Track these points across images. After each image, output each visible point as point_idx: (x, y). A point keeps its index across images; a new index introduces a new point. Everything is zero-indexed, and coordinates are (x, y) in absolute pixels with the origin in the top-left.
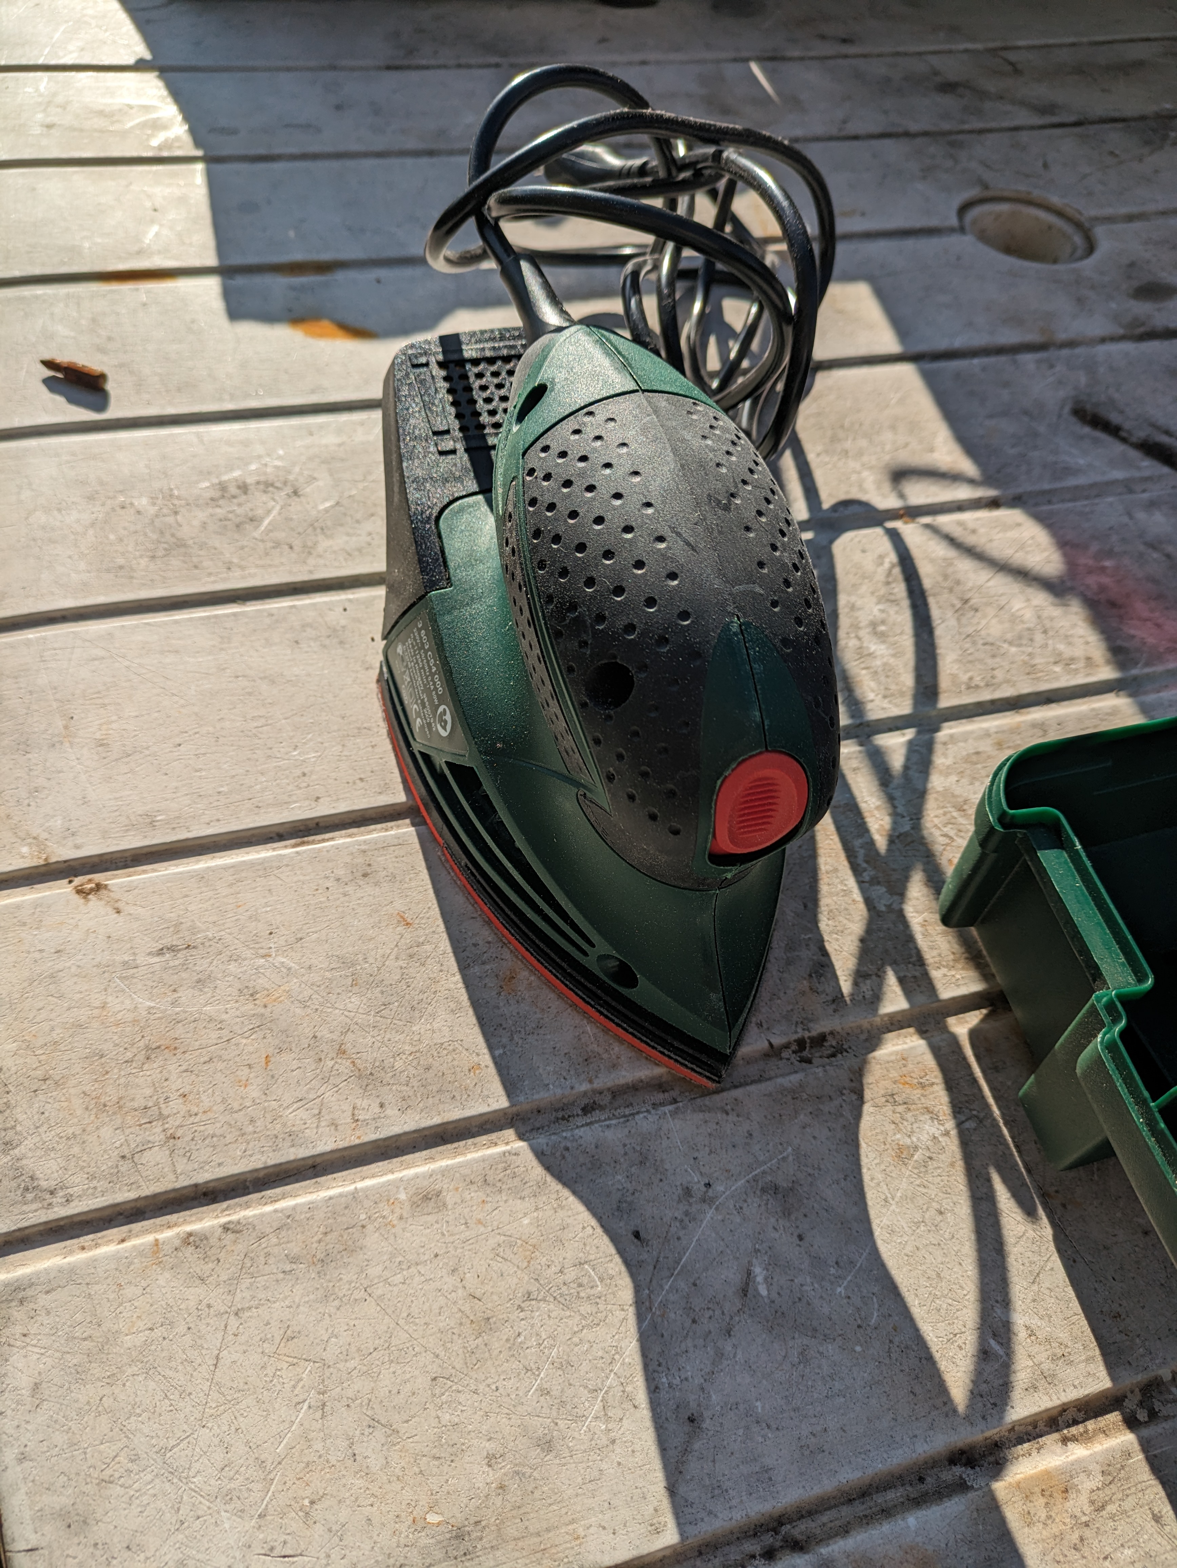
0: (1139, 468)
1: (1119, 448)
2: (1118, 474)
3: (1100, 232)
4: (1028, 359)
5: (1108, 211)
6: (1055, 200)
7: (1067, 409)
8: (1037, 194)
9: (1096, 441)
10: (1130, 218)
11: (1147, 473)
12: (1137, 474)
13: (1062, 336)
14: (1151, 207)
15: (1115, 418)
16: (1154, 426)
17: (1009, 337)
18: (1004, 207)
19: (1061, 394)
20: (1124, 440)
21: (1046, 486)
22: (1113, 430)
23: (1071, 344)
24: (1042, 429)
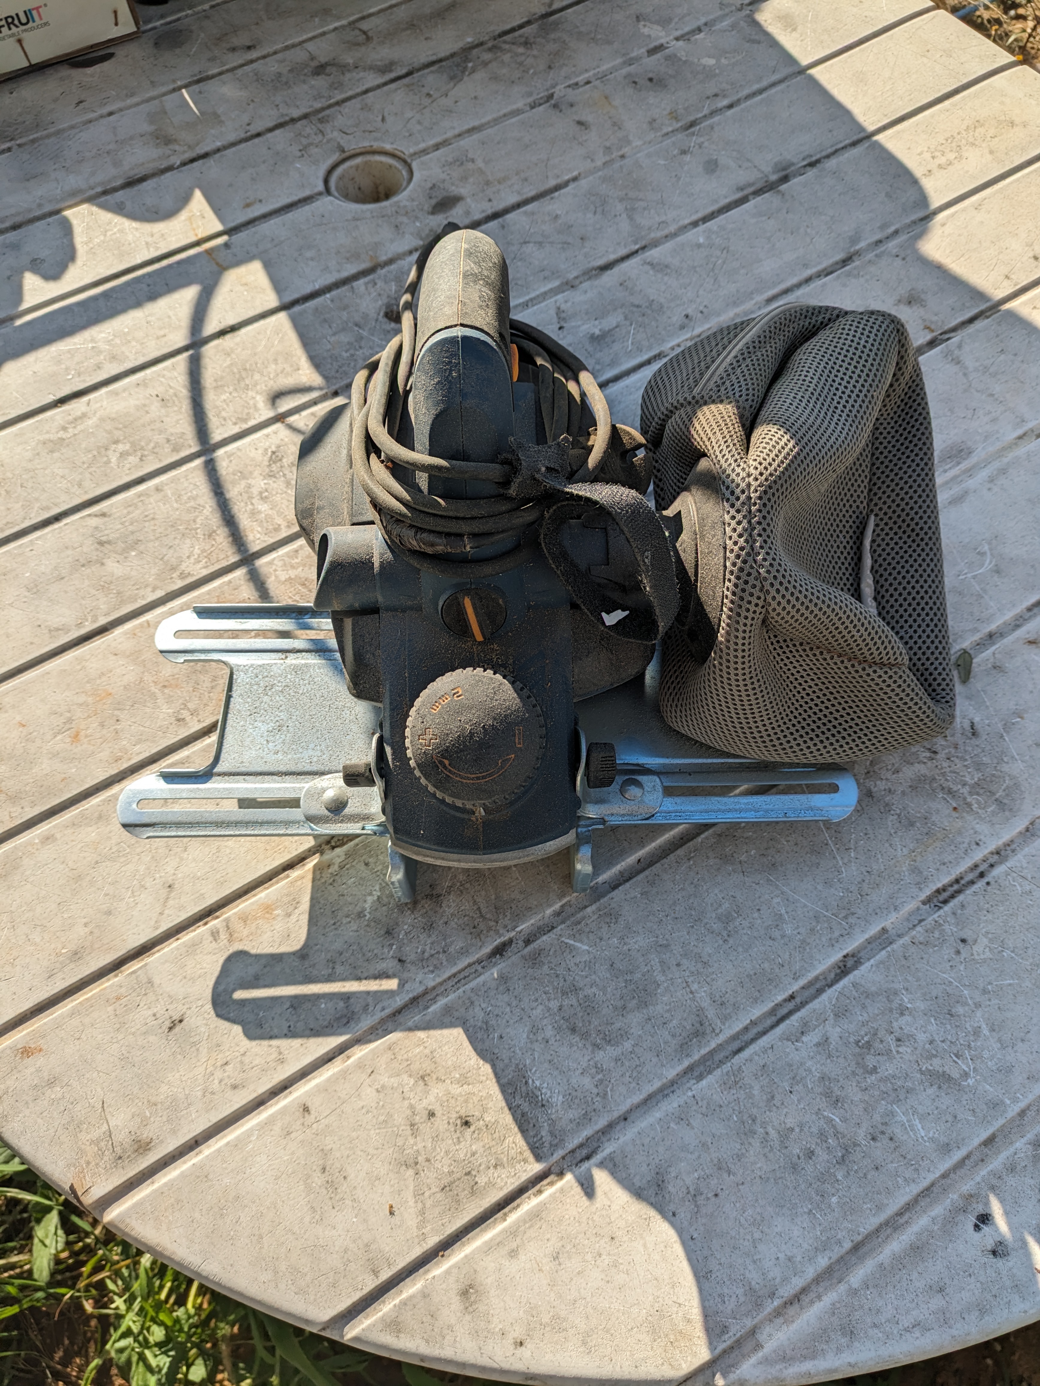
3: (415, 165)
4: (360, 283)
5: (422, 146)
7: (382, 314)
8: (376, 145)
10: (437, 147)
13: (384, 258)
14: (450, 134)
17: (351, 269)
18: (358, 160)
19: (380, 303)
23: (391, 261)
24: (365, 334)
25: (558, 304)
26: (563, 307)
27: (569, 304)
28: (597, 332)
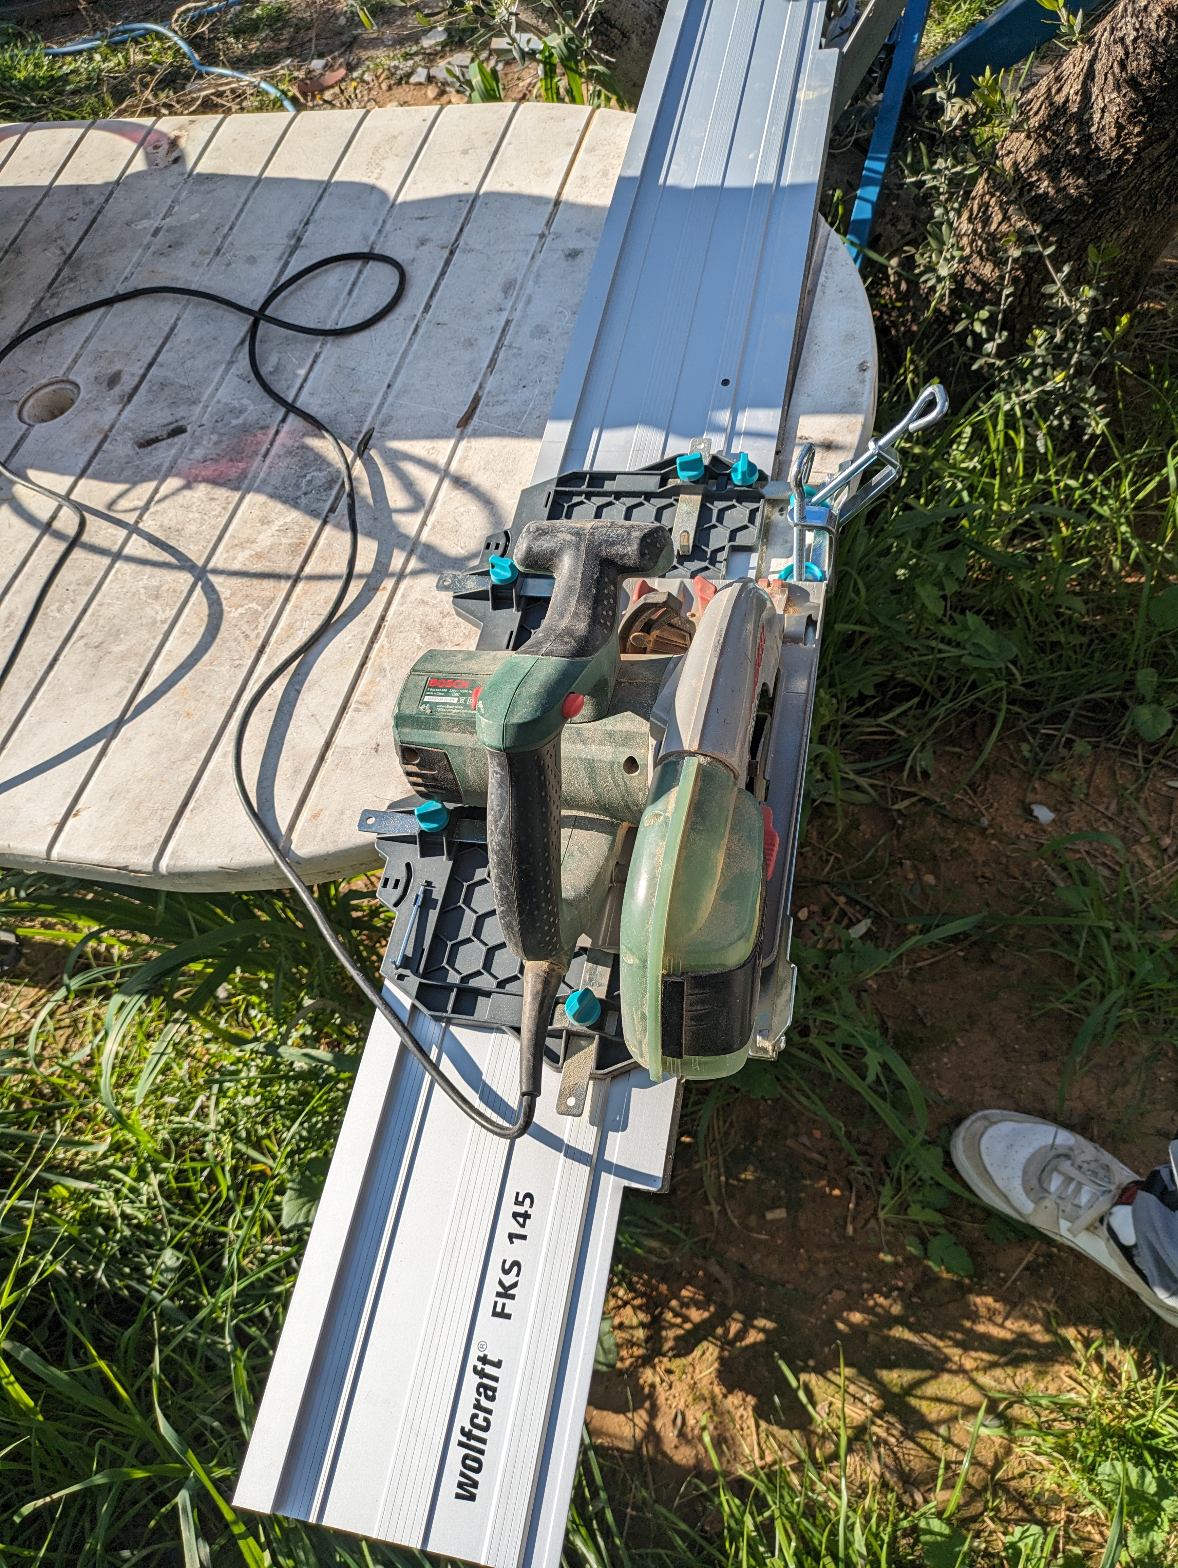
0: (176, 443)
1: (164, 443)
2: (173, 451)
3: (71, 377)
4: (106, 446)
5: (65, 366)
6: (44, 381)
7: (137, 448)
8: (35, 386)
9: (155, 449)
10: (75, 361)
11: (180, 443)
12: (178, 445)
13: (107, 427)
14: (76, 350)
15: (152, 436)
16: (165, 425)
17: (93, 445)
18: (31, 401)
19: (129, 446)
20: (162, 440)
22: (156, 440)
23: (112, 426)
25: (236, 374)
26: (240, 373)
27: (242, 370)
28: (272, 369)
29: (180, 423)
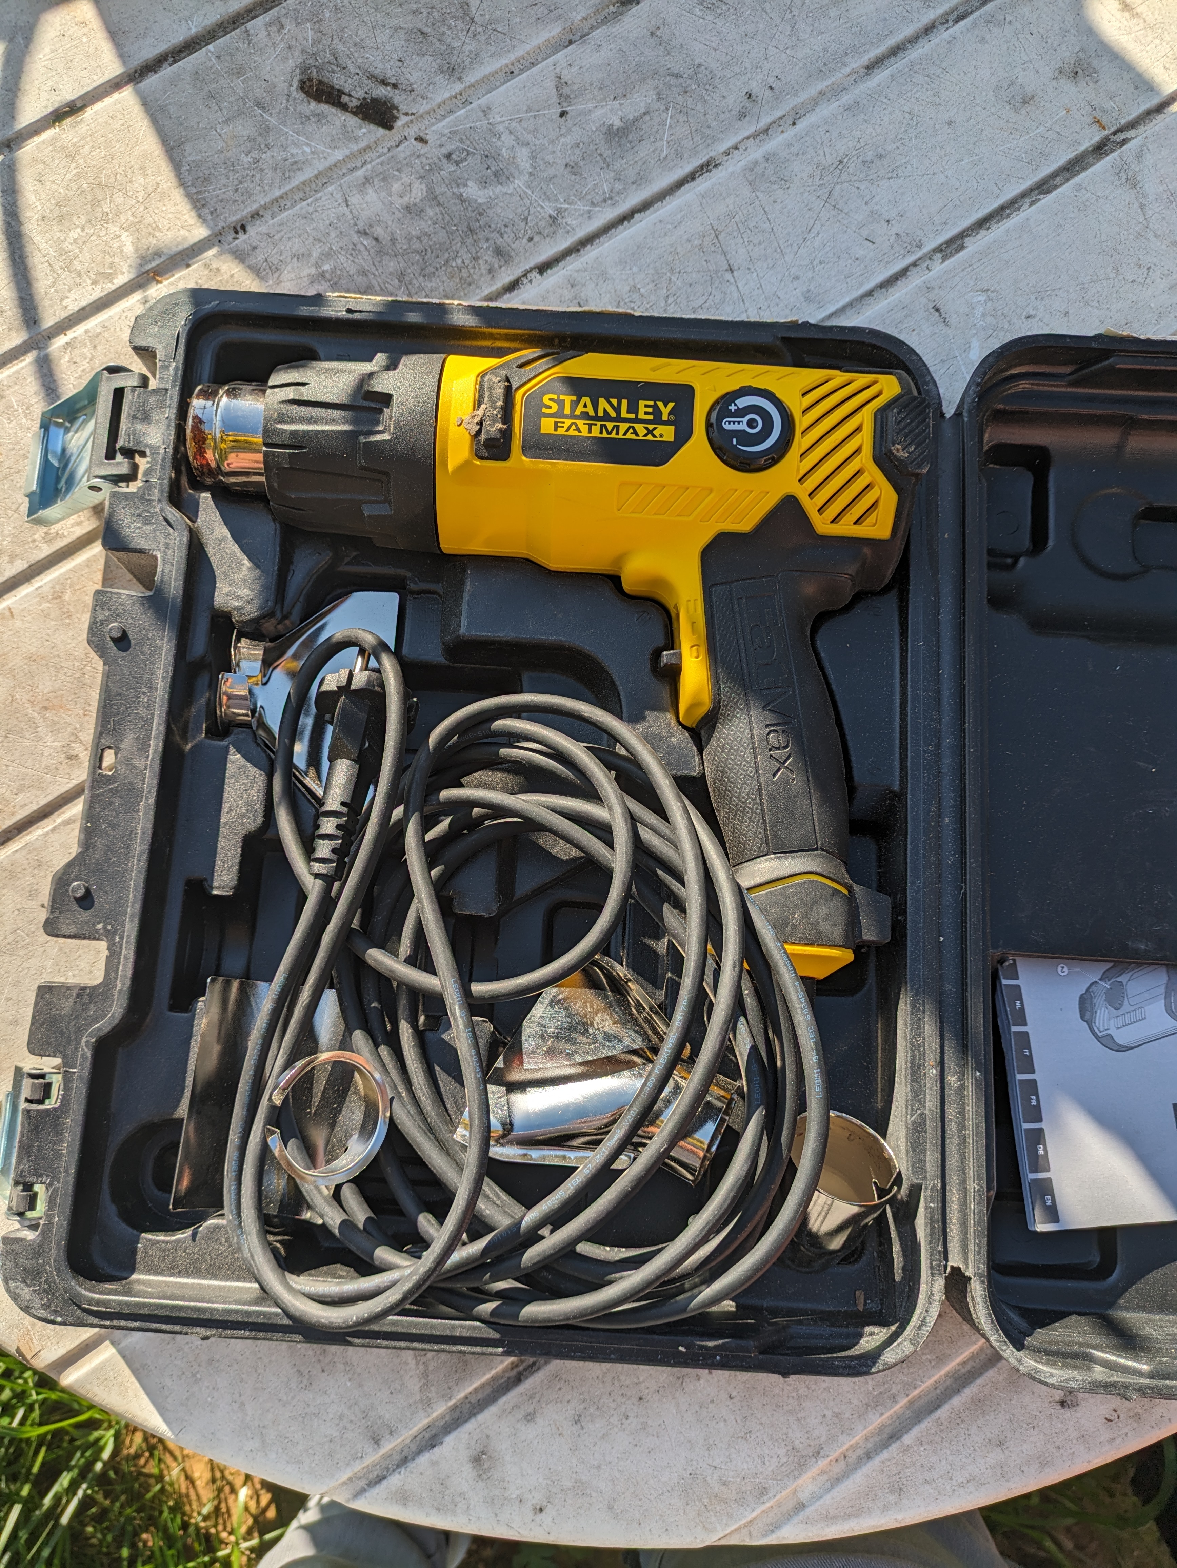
0: (356, 139)
1: (341, 117)
2: (339, 154)
7: (295, 84)
9: (320, 116)
11: (362, 145)
12: (355, 147)
15: (338, 80)
16: (372, 77)
19: (291, 63)
20: (344, 107)
21: (277, 193)
22: (338, 99)
24: (273, 121)
25: (558, 70)
26: (567, 75)
27: (575, 69)
28: (617, 123)
29: (398, 98)
